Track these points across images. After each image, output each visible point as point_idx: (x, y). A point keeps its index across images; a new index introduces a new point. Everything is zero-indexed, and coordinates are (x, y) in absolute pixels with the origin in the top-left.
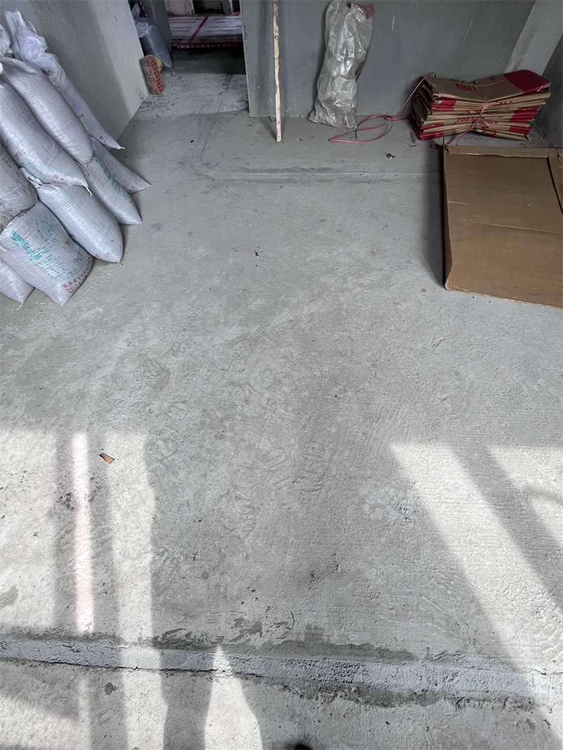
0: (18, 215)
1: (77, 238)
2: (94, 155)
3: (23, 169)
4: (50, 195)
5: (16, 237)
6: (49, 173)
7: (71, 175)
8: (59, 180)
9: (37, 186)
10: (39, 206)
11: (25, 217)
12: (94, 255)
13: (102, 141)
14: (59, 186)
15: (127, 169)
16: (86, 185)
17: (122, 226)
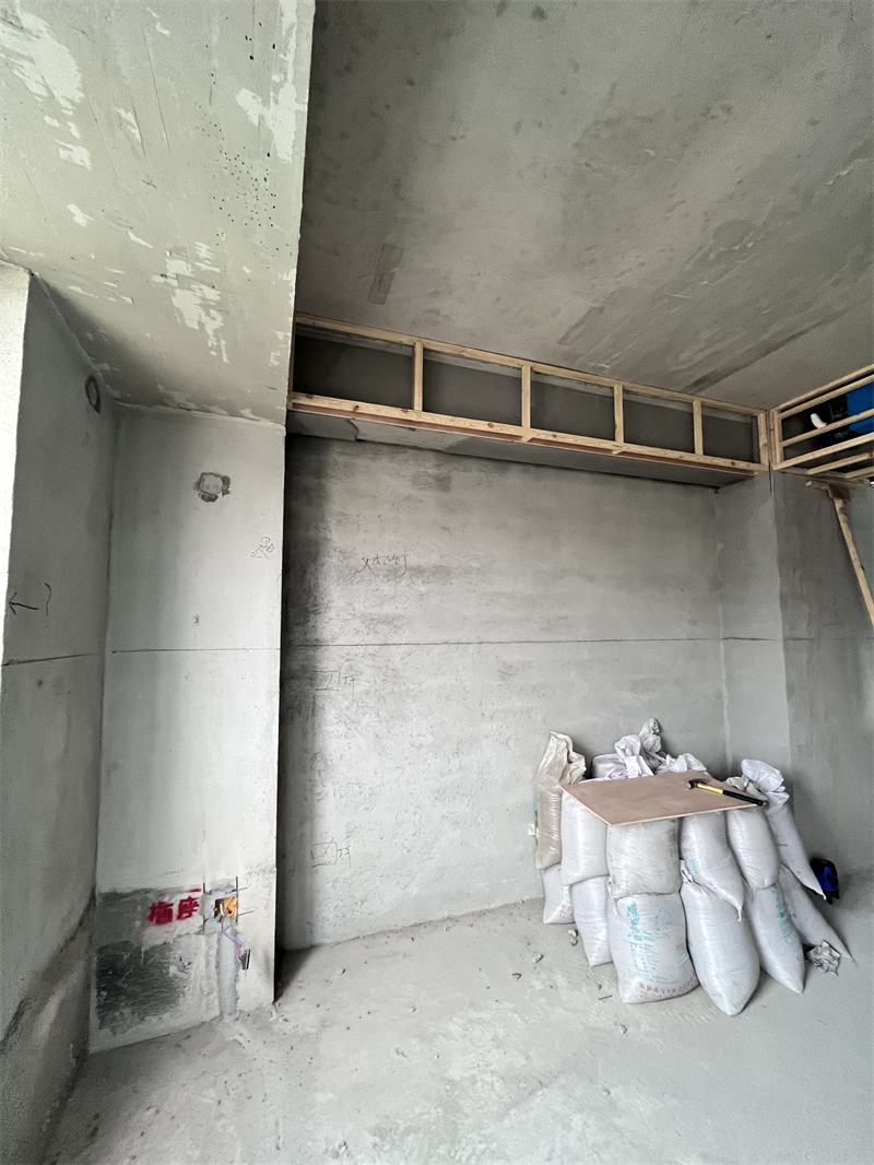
0: (649, 894)
1: (693, 951)
2: (774, 885)
3: (683, 862)
4: (693, 895)
5: (633, 908)
6: (706, 876)
7: (726, 889)
8: (711, 888)
9: (685, 880)
10: (674, 897)
11: (654, 898)
12: (701, 981)
14: (708, 894)
15: (823, 920)
16: (739, 908)
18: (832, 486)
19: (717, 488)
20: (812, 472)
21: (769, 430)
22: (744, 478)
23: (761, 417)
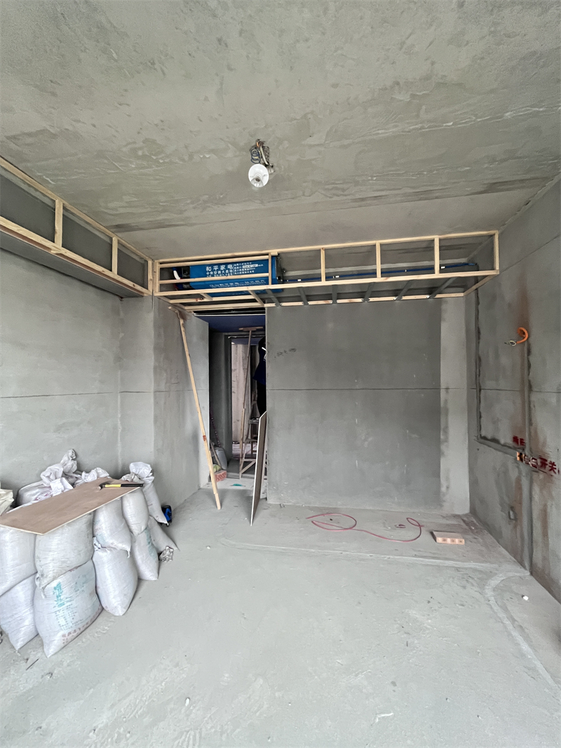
0: (70, 570)
1: (99, 591)
2: (146, 529)
3: (95, 538)
4: (102, 557)
5: (59, 587)
6: (110, 541)
7: (122, 542)
8: (113, 546)
9: (96, 549)
10: (90, 563)
11: (74, 571)
12: (104, 606)
13: (157, 519)
14: (111, 550)
15: (165, 535)
16: (129, 550)
17: (139, 580)
18: (180, 312)
19: (122, 298)
20: (172, 301)
21: (154, 272)
22: (139, 296)
23: (150, 263)
